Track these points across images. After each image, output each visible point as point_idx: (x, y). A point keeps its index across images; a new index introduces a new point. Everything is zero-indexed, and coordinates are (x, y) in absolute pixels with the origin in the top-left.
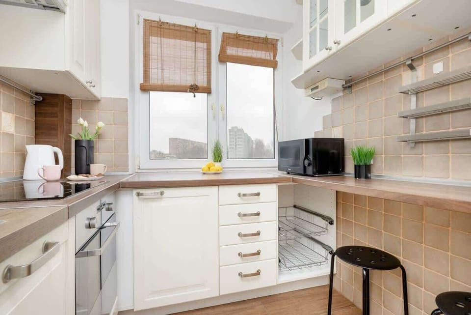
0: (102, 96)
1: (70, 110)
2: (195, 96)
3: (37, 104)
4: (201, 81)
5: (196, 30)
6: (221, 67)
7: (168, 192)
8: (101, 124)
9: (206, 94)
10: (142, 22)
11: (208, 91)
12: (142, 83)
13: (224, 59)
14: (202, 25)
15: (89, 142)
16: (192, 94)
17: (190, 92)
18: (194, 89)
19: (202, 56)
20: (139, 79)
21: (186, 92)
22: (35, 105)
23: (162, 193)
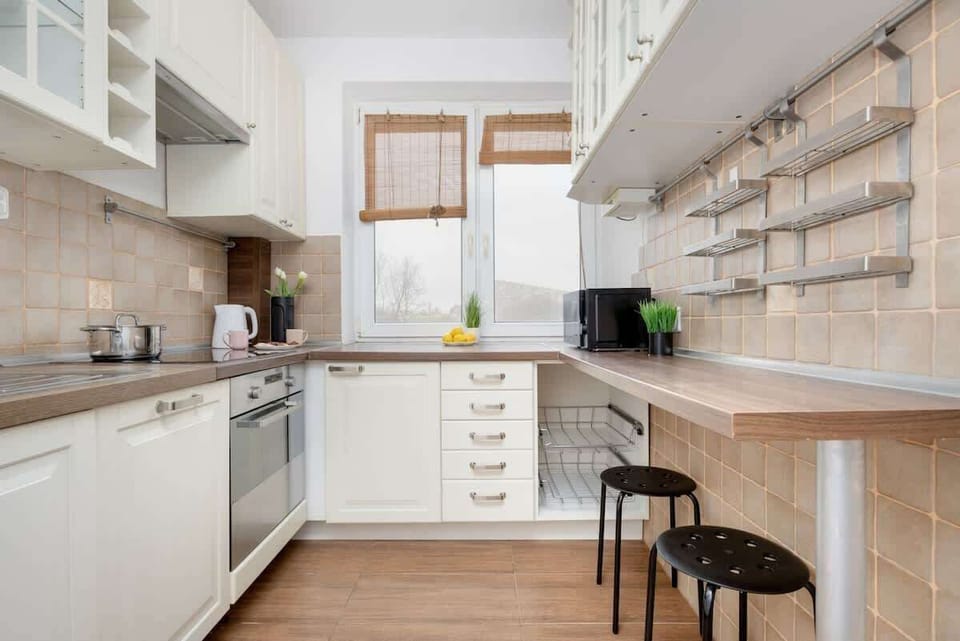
0: (308, 234)
1: (268, 257)
2: (437, 224)
3: (230, 252)
4: (451, 200)
5: (442, 119)
6: (485, 173)
7: (369, 367)
8: (303, 275)
9: (459, 219)
10: (363, 119)
11: (461, 213)
12: (364, 209)
13: (488, 158)
14: (451, 110)
15: (289, 299)
16: (433, 221)
17: (431, 217)
18: (437, 212)
19: (452, 159)
20: (360, 205)
21: (426, 218)
22: (228, 253)
23: (361, 369)
